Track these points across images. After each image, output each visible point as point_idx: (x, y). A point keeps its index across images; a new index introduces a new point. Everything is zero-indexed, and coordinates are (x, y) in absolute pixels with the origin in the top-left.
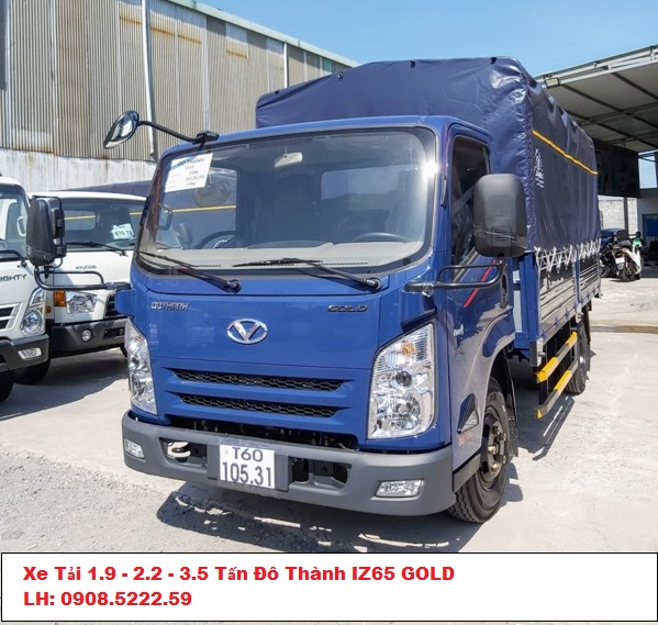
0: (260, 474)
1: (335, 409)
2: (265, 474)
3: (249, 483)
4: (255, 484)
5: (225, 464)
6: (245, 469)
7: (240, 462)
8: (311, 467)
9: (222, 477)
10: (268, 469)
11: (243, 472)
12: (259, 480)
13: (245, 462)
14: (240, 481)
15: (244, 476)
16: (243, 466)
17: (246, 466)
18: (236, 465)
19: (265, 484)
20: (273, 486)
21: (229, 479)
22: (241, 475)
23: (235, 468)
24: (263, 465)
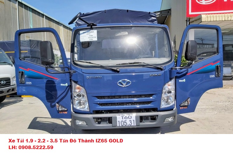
0: (131, 122)
1: (151, 102)
2: (132, 122)
3: (127, 125)
4: (129, 125)
5: (119, 121)
6: (126, 122)
7: (124, 120)
8: (143, 118)
9: (118, 125)
10: (134, 120)
11: (125, 123)
12: (130, 124)
13: (125, 120)
14: (124, 125)
15: (125, 124)
16: (125, 121)
17: (126, 121)
18: (123, 121)
19: (133, 125)
20: (135, 125)
21: (120, 125)
22: (124, 124)
23: (122, 122)
24: (132, 120)
